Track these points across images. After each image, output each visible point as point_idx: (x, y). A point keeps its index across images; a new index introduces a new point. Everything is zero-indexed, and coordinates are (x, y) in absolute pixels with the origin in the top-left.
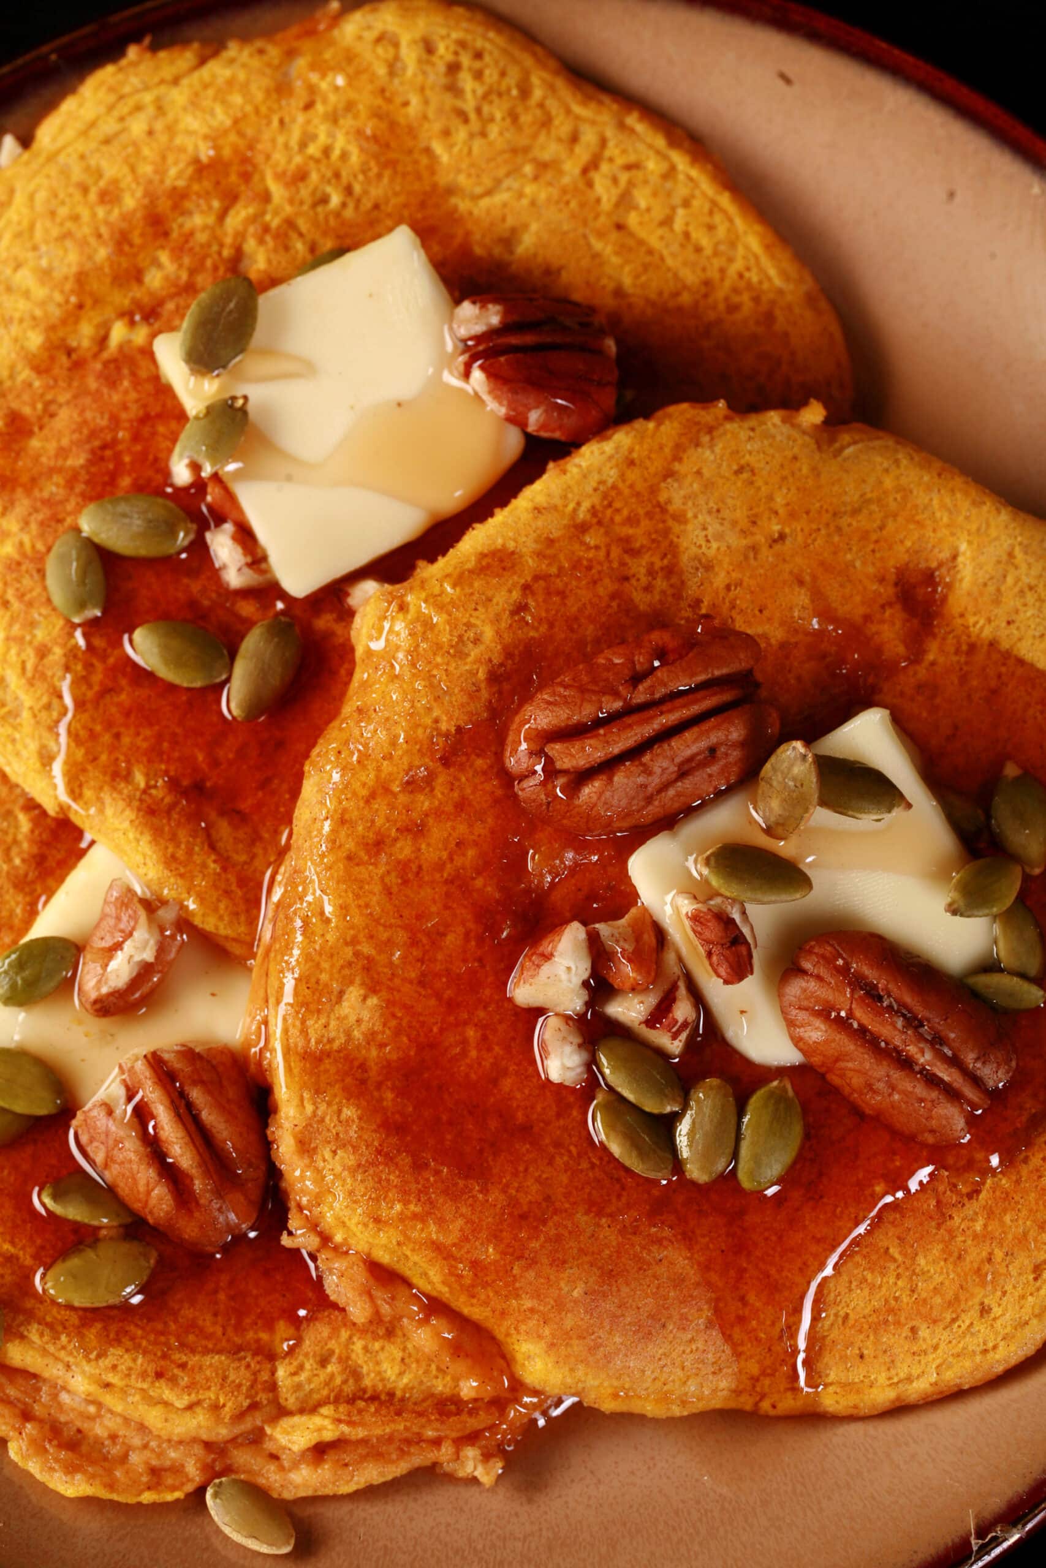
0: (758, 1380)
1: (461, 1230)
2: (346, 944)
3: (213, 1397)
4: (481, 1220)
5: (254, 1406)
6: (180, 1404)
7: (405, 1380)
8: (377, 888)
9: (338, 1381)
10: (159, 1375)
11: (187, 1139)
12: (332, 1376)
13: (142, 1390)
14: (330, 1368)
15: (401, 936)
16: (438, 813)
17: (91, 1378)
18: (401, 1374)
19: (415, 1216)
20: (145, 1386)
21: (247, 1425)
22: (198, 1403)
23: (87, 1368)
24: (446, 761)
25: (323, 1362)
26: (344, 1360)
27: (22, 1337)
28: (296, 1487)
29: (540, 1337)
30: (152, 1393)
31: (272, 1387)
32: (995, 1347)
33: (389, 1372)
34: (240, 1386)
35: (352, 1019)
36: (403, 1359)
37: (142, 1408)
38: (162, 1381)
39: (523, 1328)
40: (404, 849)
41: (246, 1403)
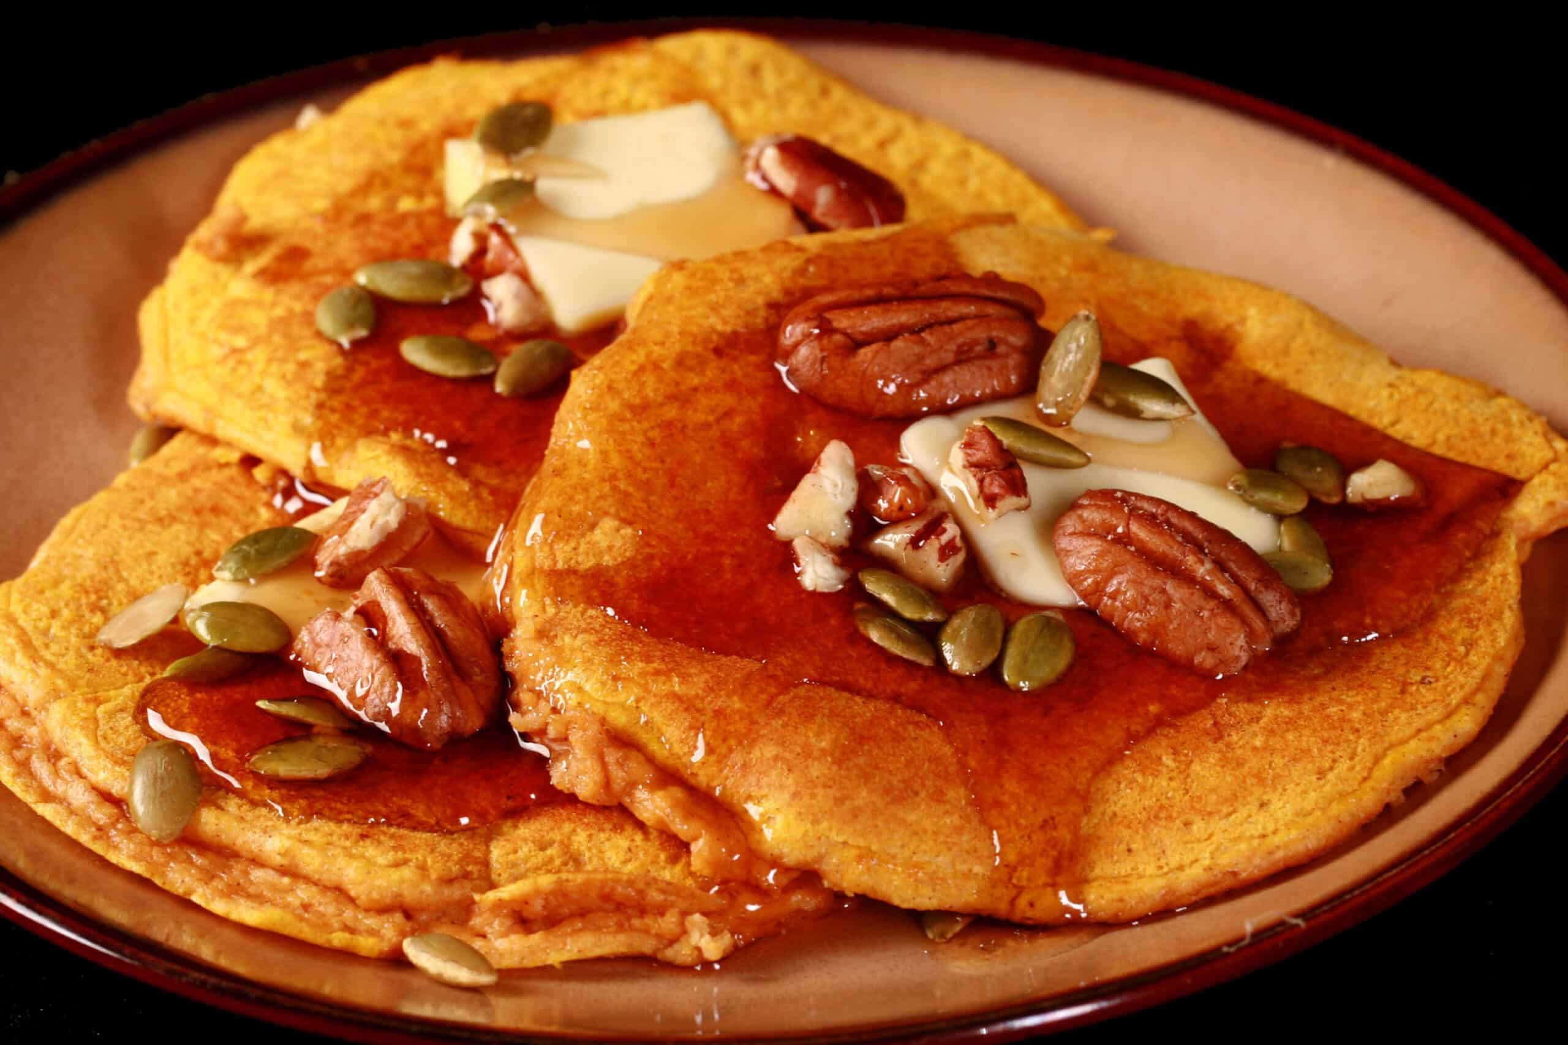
0: (1015, 869)
1: (706, 682)
2: (604, 480)
3: (420, 858)
4: (727, 675)
5: (466, 876)
6: (382, 860)
7: (630, 867)
8: (640, 438)
9: (558, 862)
10: (363, 837)
11: (419, 625)
12: (551, 860)
13: (345, 848)
14: (549, 852)
15: (660, 482)
16: (708, 389)
17: (289, 837)
18: (625, 862)
19: (657, 673)
20: (348, 843)
21: (455, 892)
22: (405, 862)
23: (286, 832)
24: (718, 352)
25: (543, 848)
26: (566, 846)
27: (219, 808)
28: (501, 955)
29: (782, 787)
30: (354, 851)
31: (486, 864)
32: (1275, 832)
33: (614, 858)
34: (449, 856)
35: (604, 544)
36: (630, 850)
37: (342, 861)
38: (368, 842)
39: (765, 780)
40: (671, 412)
41: (455, 869)
